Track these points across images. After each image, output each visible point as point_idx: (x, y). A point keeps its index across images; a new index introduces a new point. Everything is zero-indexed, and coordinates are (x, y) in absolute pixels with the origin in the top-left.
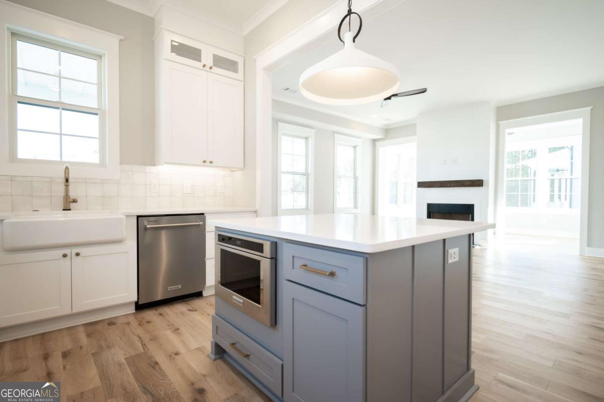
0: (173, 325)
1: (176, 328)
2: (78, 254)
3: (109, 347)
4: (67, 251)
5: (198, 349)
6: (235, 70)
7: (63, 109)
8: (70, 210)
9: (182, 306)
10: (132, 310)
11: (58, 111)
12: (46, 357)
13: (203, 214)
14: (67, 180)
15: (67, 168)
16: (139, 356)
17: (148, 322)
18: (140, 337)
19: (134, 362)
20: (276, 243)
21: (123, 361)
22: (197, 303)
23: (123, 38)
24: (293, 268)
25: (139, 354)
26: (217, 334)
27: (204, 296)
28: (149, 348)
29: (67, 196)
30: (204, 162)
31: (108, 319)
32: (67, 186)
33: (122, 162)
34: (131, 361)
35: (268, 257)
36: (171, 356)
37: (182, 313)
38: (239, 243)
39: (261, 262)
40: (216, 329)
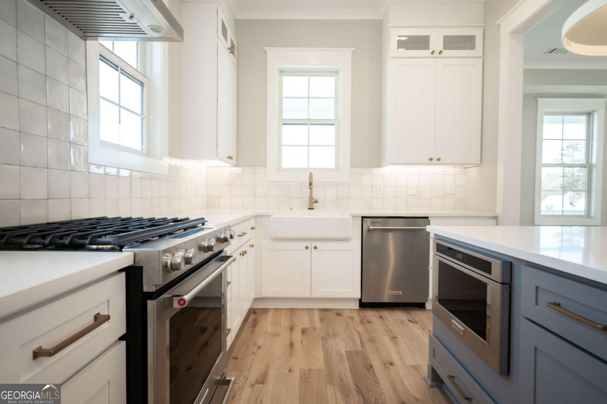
0: (391, 331)
1: (394, 336)
2: (315, 248)
3: (334, 336)
4: (308, 244)
5: (414, 367)
6: (472, 47)
7: (311, 124)
8: (313, 209)
9: (402, 314)
10: (356, 306)
11: (307, 126)
12: (292, 329)
13: (427, 218)
14: (311, 184)
15: (311, 174)
16: (357, 352)
17: (369, 322)
18: (360, 335)
19: (352, 358)
20: (511, 263)
21: (344, 353)
22: (418, 314)
23: (355, 49)
24: (537, 304)
25: (357, 351)
26: (434, 358)
27: (427, 308)
28: (366, 348)
29: (311, 197)
30: (431, 159)
31: (337, 309)
32: (311, 189)
33: (353, 166)
34: (351, 355)
35: (499, 281)
36: (385, 364)
37: (402, 322)
38: (460, 256)
39: (488, 286)
40: (433, 353)
